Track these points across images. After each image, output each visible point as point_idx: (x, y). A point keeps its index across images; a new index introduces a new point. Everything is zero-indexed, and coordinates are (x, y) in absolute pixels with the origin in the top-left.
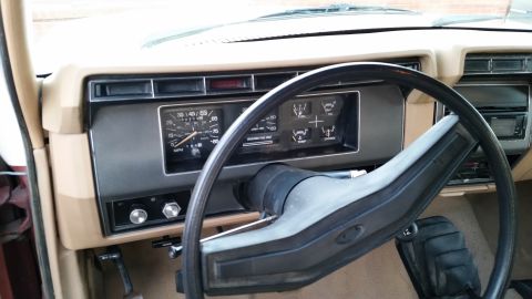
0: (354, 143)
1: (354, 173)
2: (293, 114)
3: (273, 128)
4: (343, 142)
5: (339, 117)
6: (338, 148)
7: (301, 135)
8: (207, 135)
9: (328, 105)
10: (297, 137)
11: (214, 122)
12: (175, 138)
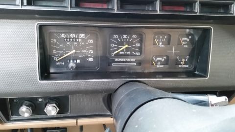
0: (204, 72)
1: (213, 99)
2: (154, 44)
3: (137, 54)
4: (195, 69)
5: (193, 50)
6: (190, 74)
7: (160, 61)
8: (84, 53)
9: (184, 39)
10: (156, 63)
11: (90, 44)
12: (57, 53)
